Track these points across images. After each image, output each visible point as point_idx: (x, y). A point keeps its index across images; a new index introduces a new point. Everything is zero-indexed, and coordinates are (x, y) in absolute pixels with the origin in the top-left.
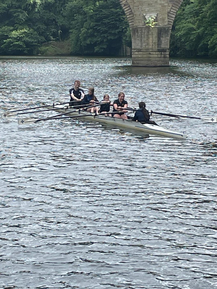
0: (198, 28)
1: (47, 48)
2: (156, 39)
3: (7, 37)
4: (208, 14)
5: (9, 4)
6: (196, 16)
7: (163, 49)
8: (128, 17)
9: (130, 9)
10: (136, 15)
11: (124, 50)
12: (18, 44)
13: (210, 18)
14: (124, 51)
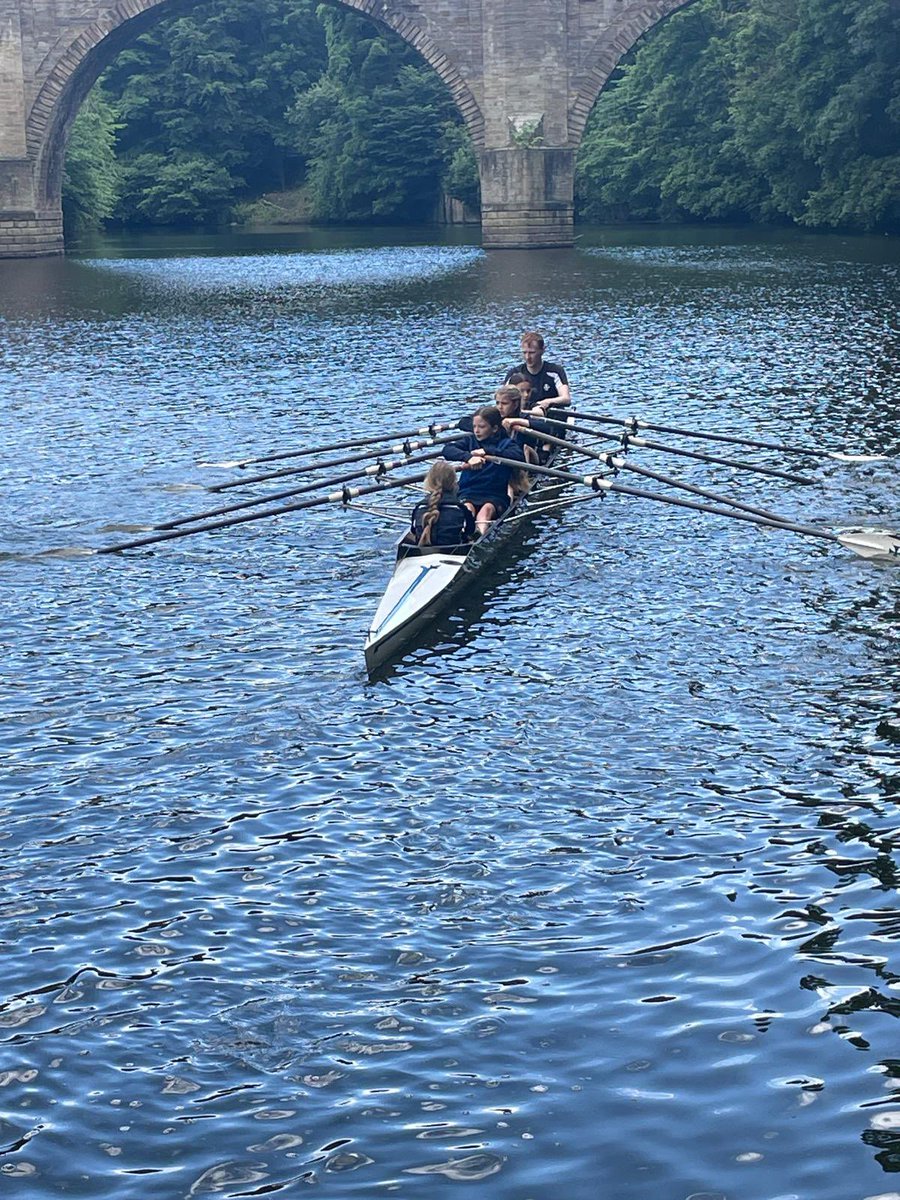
0: (635, 151)
1: (252, 206)
2: (542, 179)
3: (151, 182)
4: (657, 114)
5: (155, 97)
6: (626, 119)
7: (559, 205)
8: (470, 125)
9: (475, 104)
10: (489, 120)
11: (448, 208)
12: (182, 198)
13: (665, 125)
14: (448, 213)
